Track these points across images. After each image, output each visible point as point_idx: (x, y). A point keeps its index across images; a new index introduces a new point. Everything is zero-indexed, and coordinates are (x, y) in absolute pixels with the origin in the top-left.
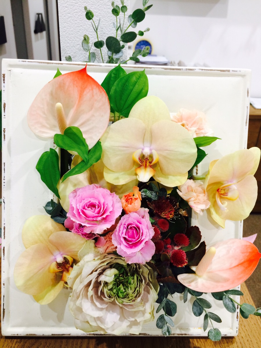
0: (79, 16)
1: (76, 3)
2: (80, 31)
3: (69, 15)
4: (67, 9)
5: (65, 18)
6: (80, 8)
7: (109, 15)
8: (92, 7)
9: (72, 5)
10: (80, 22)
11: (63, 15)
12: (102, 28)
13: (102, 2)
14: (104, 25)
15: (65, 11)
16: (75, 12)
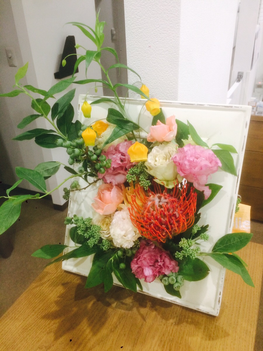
0: (141, 63)
1: (139, 54)
2: (142, 74)
3: (134, 62)
4: (132, 58)
5: (131, 64)
6: (142, 57)
7: (163, 62)
8: (151, 56)
9: (136, 55)
10: (142, 68)
11: (130, 62)
12: (158, 72)
13: (158, 52)
14: (160, 69)
15: (131, 60)
16: (138, 61)
